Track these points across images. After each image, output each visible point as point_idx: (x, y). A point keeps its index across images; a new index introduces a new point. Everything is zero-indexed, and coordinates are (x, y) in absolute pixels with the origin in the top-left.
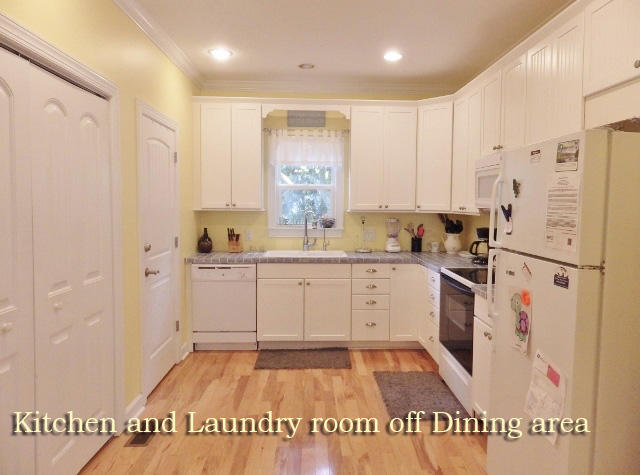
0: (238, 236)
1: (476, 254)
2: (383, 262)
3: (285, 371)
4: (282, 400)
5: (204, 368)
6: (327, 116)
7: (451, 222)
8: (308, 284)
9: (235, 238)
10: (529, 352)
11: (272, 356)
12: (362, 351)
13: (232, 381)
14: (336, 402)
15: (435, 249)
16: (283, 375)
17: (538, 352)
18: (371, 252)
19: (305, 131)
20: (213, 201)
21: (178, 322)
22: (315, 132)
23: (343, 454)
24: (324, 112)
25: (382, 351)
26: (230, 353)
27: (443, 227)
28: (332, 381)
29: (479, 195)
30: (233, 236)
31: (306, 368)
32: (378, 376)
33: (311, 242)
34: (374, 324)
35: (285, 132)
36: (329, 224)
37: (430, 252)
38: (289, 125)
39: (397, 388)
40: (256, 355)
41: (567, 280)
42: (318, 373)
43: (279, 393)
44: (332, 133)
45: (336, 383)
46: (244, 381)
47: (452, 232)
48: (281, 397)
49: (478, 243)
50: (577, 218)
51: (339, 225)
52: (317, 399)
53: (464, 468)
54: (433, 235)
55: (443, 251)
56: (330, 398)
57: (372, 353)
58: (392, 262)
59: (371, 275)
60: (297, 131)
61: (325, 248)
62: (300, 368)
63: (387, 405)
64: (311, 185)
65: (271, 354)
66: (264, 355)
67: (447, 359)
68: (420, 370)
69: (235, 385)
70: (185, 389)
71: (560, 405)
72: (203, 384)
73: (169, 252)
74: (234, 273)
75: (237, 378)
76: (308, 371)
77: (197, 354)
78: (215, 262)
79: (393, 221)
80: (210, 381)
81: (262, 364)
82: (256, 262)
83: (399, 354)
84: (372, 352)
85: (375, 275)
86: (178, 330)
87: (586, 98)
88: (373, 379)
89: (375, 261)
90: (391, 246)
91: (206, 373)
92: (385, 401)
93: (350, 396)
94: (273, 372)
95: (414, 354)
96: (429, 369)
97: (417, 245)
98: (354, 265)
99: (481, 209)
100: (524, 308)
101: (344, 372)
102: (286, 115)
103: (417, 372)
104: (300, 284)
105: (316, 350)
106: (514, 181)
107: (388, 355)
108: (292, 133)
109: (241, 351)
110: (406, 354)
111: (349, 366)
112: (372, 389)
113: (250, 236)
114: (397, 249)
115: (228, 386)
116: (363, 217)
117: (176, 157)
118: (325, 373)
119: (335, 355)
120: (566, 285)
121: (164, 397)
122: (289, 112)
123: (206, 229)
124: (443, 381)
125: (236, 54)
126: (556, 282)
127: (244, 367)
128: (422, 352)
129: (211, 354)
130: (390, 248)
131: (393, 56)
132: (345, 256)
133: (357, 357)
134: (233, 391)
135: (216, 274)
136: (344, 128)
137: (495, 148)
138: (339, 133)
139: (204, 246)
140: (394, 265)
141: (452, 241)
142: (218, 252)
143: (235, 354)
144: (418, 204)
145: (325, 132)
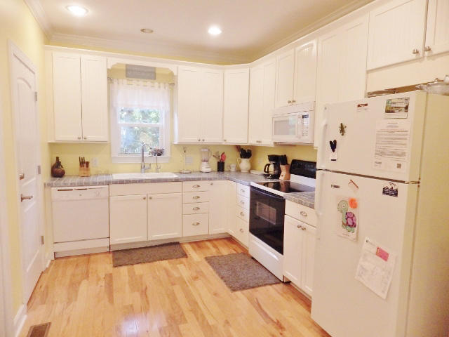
0: (87, 163)
1: (268, 172)
2: (205, 179)
3: (140, 265)
4: (146, 288)
5: (70, 271)
6: (157, 72)
7: (245, 151)
8: (151, 198)
9: (85, 165)
10: (357, 239)
11: (124, 255)
12: (190, 243)
13: (99, 279)
14: (188, 284)
15: (233, 169)
16: (138, 269)
17: (367, 238)
18: (190, 173)
19: (141, 82)
20: (67, 134)
21: (42, 237)
22: (149, 83)
23: (210, 324)
24: (155, 68)
25: (202, 241)
26: (88, 256)
27: (238, 154)
28: (178, 268)
29: (276, 132)
30: (84, 164)
31: (155, 261)
32: (209, 260)
33: (147, 166)
34: (198, 224)
35: (125, 81)
36: (160, 153)
37: (229, 171)
38: (127, 76)
39: (226, 267)
40: (111, 255)
41: (397, 191)
42: (165, 263)
43: (142, 284)
44: (162, 85)
45: (181, 269)
46: (109, 277)
47: (245, 158)
48: (144, 287)
49: (269, 165)
50: (408, 150)
51: (167, 154)
52: (173, 284)
53: (292, 317)
54: (232, 160)
55: (239, 171)
56: (182, 281)
57: (198, 244)
58: (210, 179)
59: (196, 189)
60: (134, 82)
61: (157, 170)
62: (149, 262)
63: (225, 281)
64: (145, 123)
65: (122, 253)
66: (118, 255)
67: (257, 243)
68: (235, 252)
69: (102, 283)
70: (60, 293)
71: (389, 273)
72: (74, 286)
73: (35, 179)
74: (90, 193)
75: (102, 276)
76: (157, 262)
77: (58, 261)
78: (72, 185)
79: (205, 150)
80: (80, 283)
81: (118, 262)
82: (108, 183)
83: (215, 242)
84: (195, 242)
85: (200, 189)
86: (43, 243)
87: (368, 72)
88: (206, 263)
89: (199, 179)
90: (205, 168)
91: (73, 275)
92: (222, 278)
93: (196, 278)
94: (130, 267)
95: (225, 241)
96: (240, 251)
97: (221, 167)
98: (184, 183)
99: (275, 143)
100: (350, 210)
101: (184, 260)
102: (124, 68)
103: (233, 254)
104: (144, 199)
105: (156, 246)
106: (342, 124)
107: (208, 244)
108: (130, 83)
109: (97, 254)
110: (220, 242)
111: (185, 255)
112: (208, 270)
113: (97, 163)
114: (209, 170)
115: (97, 284)
116: (185, 148)
117: (36, 96)
118: (170, 263)
119: (171, 249)
120: (396, 195)
121: (43, 302)
122: (127, 65)
123: (57, 158)
124: (253, 258)
125: (91, 12)
126: (384, 192)
127: (104, 266)
128: (230, 239)
129: (72, 259)
130: (204, 169)
131: (215, 31)
132: (175, 176)
133: (189, 249)
134: (103, 288)
135: (74, 195)
136: (171, 82)
137: (289, 102)
138: (167, 84)
139: (57, 171)
140: (211, 182)
141: (245, 164)
142: (70, 176)
143: (92, 257)
144: (224, 138)
145: (156, 84)
